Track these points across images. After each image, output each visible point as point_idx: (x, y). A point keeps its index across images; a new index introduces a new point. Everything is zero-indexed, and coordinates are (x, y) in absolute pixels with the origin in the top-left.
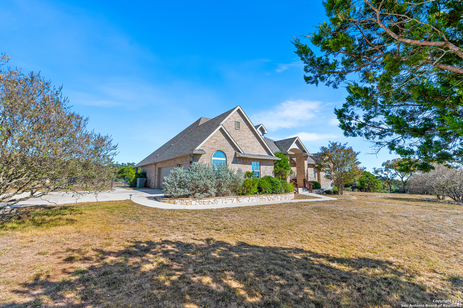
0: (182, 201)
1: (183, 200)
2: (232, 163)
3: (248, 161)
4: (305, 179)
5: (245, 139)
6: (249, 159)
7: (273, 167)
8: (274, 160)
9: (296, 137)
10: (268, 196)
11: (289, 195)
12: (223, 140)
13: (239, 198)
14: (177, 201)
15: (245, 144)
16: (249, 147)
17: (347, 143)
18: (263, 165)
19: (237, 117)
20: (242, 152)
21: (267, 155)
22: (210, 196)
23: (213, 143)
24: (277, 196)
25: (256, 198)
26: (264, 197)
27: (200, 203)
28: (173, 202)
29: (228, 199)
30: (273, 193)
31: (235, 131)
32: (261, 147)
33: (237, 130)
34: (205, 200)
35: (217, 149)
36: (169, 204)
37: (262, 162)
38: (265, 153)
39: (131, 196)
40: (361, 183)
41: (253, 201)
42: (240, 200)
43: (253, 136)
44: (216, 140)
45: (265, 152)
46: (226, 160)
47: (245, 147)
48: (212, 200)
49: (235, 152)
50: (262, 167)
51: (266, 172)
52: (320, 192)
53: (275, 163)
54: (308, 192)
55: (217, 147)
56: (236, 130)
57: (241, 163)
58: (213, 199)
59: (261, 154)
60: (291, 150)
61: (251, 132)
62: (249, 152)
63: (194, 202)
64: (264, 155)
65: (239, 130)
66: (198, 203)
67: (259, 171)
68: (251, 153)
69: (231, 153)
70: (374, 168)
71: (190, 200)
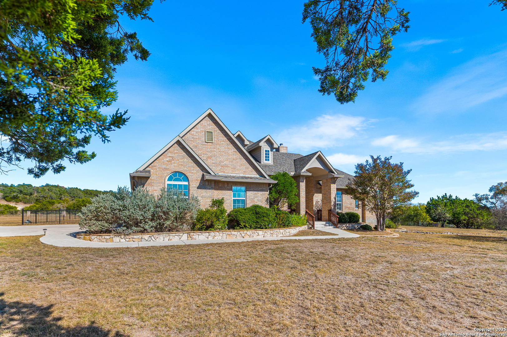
0: (100, 237)
1: (102, 236)
2: (198, 188)
3: (226, 185)
4: (330, 210)
5: (222, 155)
6: (228, 183)
7: (268, 193)
8: (269, 184)
9: (318, 152)
10: (242, 232)
11: (278, 231)
12: (184, 157)
13: (192, 234)
14: (93, 237)
15: (221, 162)
16: (228, 167)
17: (391, 157)
18: (251, 191)
19: (209, 125)
20: (212, 174)
21: (258, 176)
22: (144, 231)
23: (167, 161)
24: (258, 232)
25: (221, 234)
26: (235, 233)
27: (127, 240)
28: (88, 238)
29: (174, 235)
30: (256, 228)
31: (205, 145)
32: (248, 165)
33: (209, 144)
34: (135, 237)
35: (173, 170)
36: (85, 241)
37: (250, 186)
38: (255, 175)
39: (45, 231)
40: (454, 215)
41: (216, 238)
42: (194, 237)
43: (235, 152)
44: (172, 157)
45: (254, 173)
46: (189, 185)
47: (222, 166)
48: (146, 236)
49: (203, 174)
50: (249, 193)
51: (256, 200)
52: (355, 228)
53: (270, 188)
54: (331, 227)
55: (174, 167)
56: (206, 143)
57: (212, 188)
58: (149, 236)
59: (247, 176)
60: (308, 170)
61: (231, 146)
62: (227, 173)
63: (117, 239)
64: (253, 176)
65: (211, 144)
66: (124, 240)
67: (245, 199)
68: (231, 175)
69: (195, 175)
70: (476, 195)
71: (112, 236)
